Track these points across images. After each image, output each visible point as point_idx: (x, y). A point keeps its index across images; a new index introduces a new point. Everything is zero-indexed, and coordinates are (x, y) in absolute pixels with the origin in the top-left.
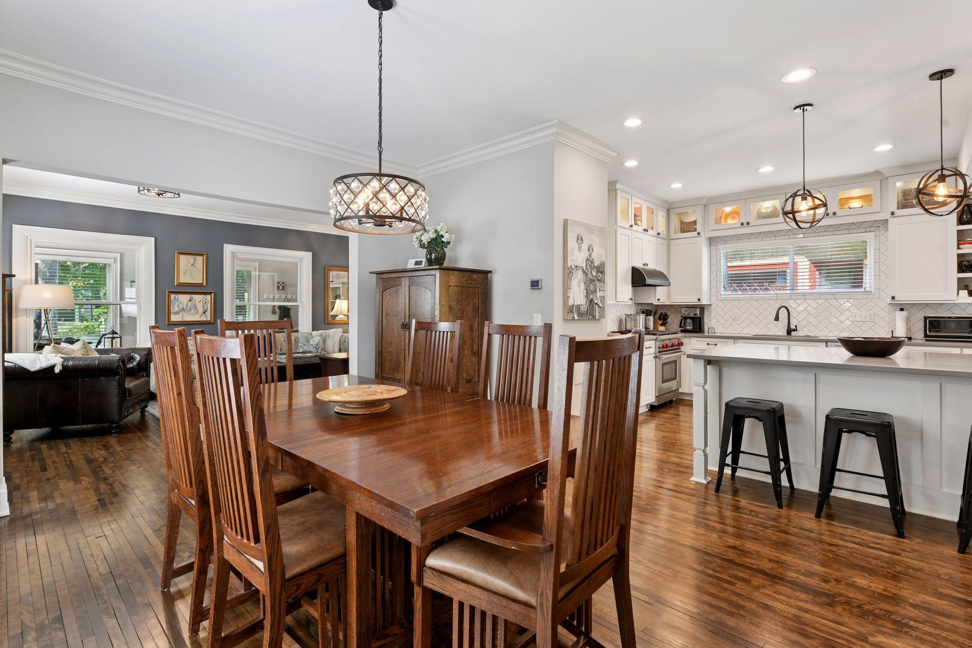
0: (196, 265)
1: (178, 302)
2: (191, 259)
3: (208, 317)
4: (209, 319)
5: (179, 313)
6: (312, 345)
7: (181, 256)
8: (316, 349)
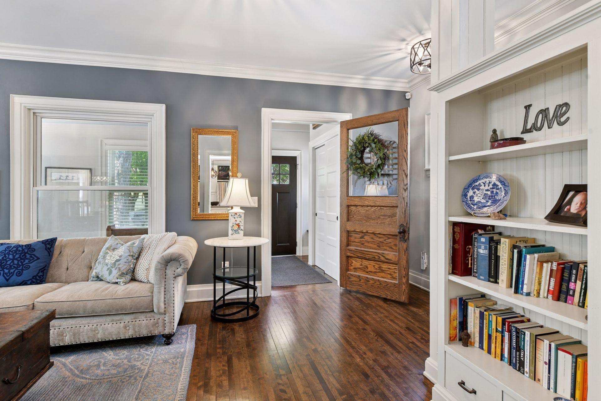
8: (110, 273)
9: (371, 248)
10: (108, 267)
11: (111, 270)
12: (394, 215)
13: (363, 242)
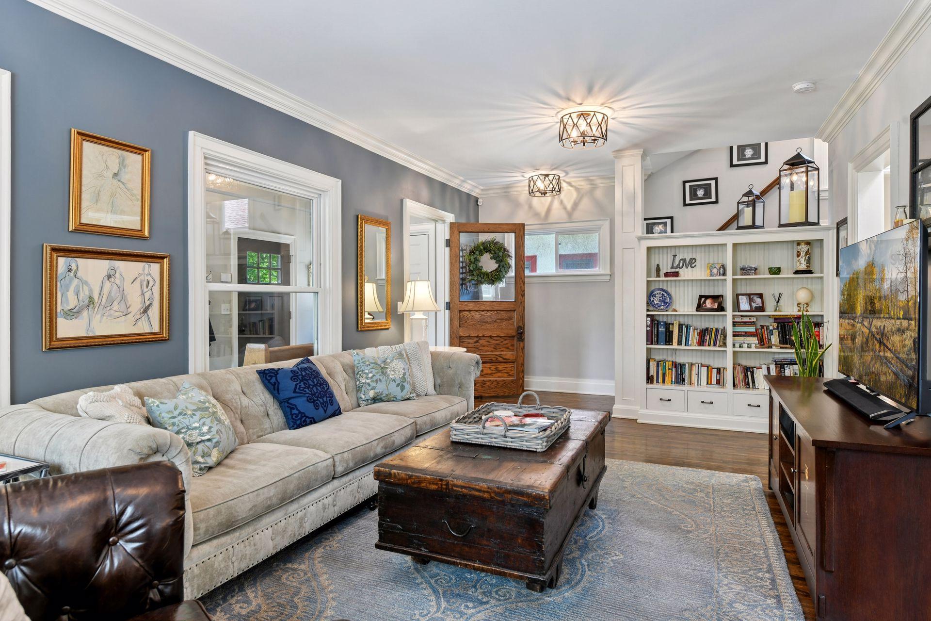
0: (125, 177)
1: (76, 281)
2: (113, 155)
3: (151, 324)
4: (156, 329)
5: (78, 312)
6: (394, 381)
7: (85, 144)
8: (403, 388)
9: (486, 351)
10: (397, 383)
11: (402, 385)
12: (511, 318)
13: (478, 347)
